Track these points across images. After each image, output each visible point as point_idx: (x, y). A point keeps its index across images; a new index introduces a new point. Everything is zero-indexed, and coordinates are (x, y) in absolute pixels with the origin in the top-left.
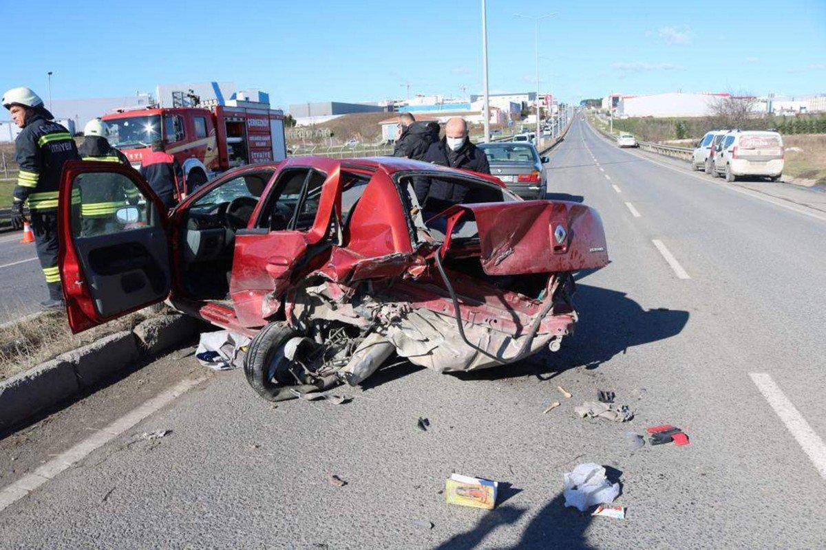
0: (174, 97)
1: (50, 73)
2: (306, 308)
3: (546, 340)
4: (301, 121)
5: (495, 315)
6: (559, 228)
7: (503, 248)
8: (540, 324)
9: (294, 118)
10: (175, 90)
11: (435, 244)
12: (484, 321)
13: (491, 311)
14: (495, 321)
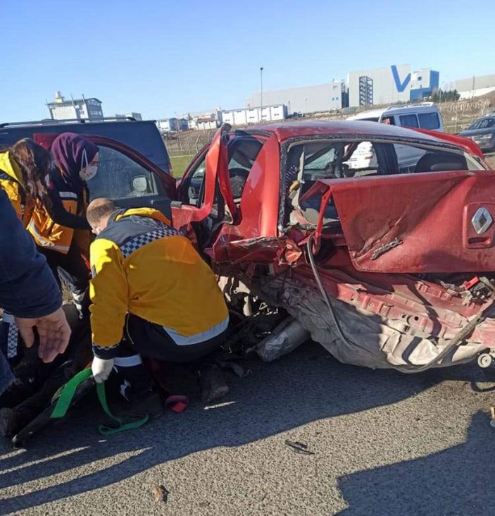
0: (361, 82)
1: (262, 69)
2: (229, 281)
3: (476, 350)
4: (464, 95)
5: (416, 312)
6: (481, 211)
7: (385, 238)
8: (474, 329)
9: (459, 93)
10: (361, 75)
11: (308, 228)
12: (400, 317)
13: (412, 306)
14: (416, 319)
